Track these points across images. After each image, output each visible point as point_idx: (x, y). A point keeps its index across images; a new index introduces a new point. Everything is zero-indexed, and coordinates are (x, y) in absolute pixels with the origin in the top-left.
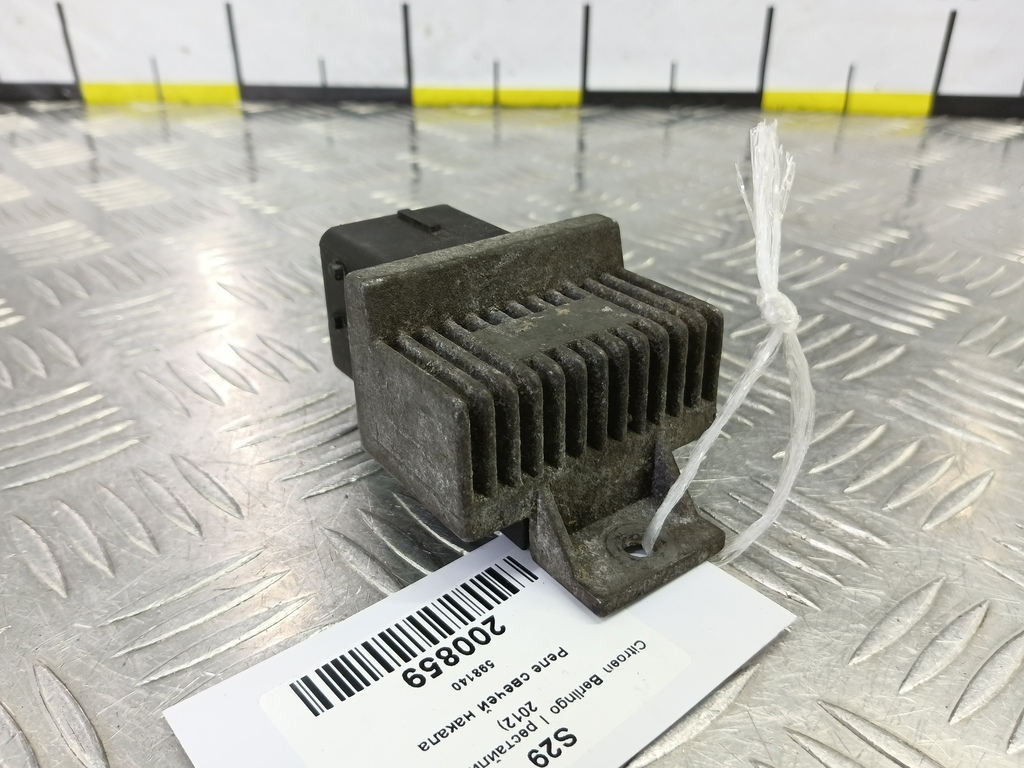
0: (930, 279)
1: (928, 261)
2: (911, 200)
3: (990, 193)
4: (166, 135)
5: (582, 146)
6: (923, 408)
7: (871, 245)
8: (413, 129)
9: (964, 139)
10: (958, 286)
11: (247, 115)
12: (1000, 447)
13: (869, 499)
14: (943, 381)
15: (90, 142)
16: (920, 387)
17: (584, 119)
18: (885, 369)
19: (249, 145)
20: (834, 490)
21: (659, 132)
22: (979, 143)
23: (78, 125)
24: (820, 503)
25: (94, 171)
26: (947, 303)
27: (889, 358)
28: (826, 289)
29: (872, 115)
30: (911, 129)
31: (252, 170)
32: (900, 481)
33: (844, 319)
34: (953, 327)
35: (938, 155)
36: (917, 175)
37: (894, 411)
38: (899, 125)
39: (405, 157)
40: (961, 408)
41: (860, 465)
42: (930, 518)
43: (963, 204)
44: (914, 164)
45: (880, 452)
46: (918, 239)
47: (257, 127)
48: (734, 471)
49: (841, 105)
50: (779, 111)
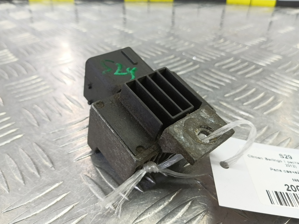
0: (271, 51)
1: (270, 46)
2: (268, 30)
3: (291, 28)
4: (53, 10)
5: (173, 13)
6: (266, 84)
7: (256, 42)
8: (124, 8)
9: (284, 13)
10: (278, 54)
11: (76, 4)
13: (250, 106)
14: (273, 78)
15: (30, 11)
16: (265, 79)
17: (175, 6)
18: (257, 75)
19: (76, 12)
20: (240, 104)
21: (196, 10)
22: (289, 15)
23: (27, 7)
24: (237, 107)
25: (32, 20)
26: (275, 58)
27: (258, 71)
28: (243, 53)
29: (258, 6)
30: (271, 10)
31: (77, 20)
32: (258, 102)
33: (246, 61)
34: (276, 65)
35: (277, 18)
36: (270, 24)
37: (258, 85)
38: (266, 9)
39: (122, 16)
41: (248, 98)
42: (265, 111)
43: (282, 31)
44: (269, 20)
45: (253, 95)
46: (269, 40)
47: (79, 8)
48: (214, 99)
49: (249, 3)
50: (232, 4)
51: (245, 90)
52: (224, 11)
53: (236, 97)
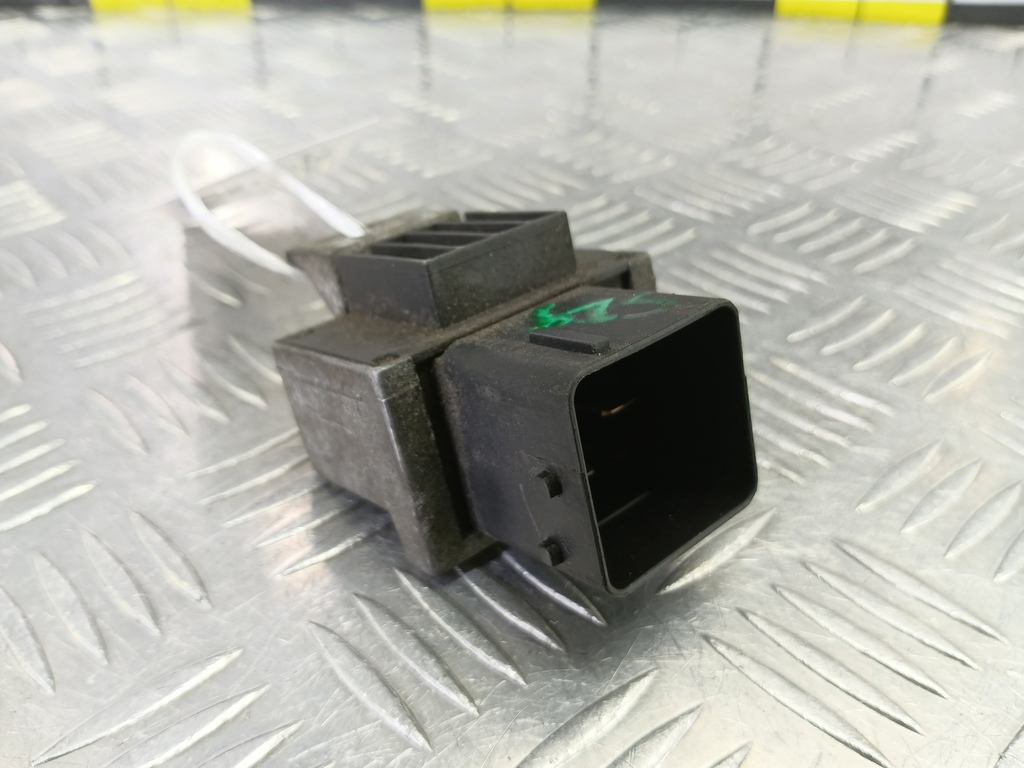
0: (938, 181)
2: (921, 105)
3: (999, 100)
4: (176, 41)
5: (594, 49)
6: (928, 295)
7: (882, 148)
8: (423, 34)
9: (975, 47)
10: (965, 188)
11: (257, 21)
12: (1000, 332)
13: (876, 376)
14: (948, 273)
15: (99, 46)
16: (925, 278)
17: (599, 25)
18: (895, 263)
19: (258, 47)
20: (844, 366)
21: (671, 38)
22: (990, 51)
23: (87, 32)
24: (832, 376)
25: (104, 78)
26: (954, 203)
27: (897, 251)
29: (890, 22)
31: (262, 75)
32: (904, 361)
33: (853, 216)
34: (959, 225)
35: (948, 64)
36: (927, 83)
37: (900, 298)
38: (912, 33)
39: (415, 59)
41: (869, 347)
42: (932, 390)
43: (972, 110)
44: (924, 72)
45: (888, 335)
47: (268, 33)
49: (853, 13)
50: (794, 17)
51: (858, 318)
52: (766, 42)
53: (826, 342)
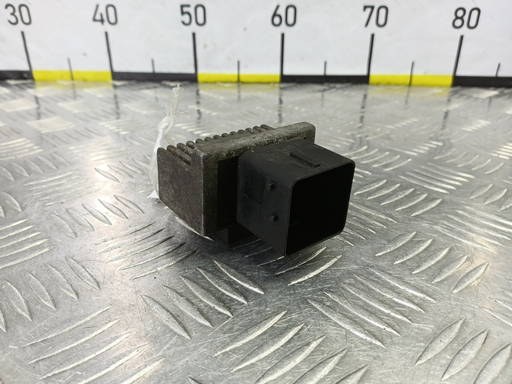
0: (453, 166)
1: (452, 157)
2: (444, 127)
3: (483, 123)
4: (75, 97)
5: (281, 102)
6: (451, 230)
7: (424, 149)
8: (198, 94)
9: (469, 97)
10: (467, 169)
11: (115, 87)
12: (492, 250)
13: (425, 277)
14: (462, 217)
15: (37, 99)
16: (449, 220)
17: (281, 89)
18: (433, 210)
19: (116, 99)
21: (319, 95)
22: (477, 99)
23: (30, 91)
24: (400, 279)
26: (462, 178)
28: (402, 171)
29: (423, 86)
30: (443, 93)
31: (118, 115)
32: (440, 267)
33: (410, 185)
34: (466, 189)
35: (456, 105)
36: (446, 115)
37: (437, 232)
38: (437, 91)
39: (194, 107)
40: (471, 230)
41: (420, 260)
42: (456, 287)
43: (470, 128)
44: (445, 110)
45: (429, 253)
46: (448, 146)
47: (119, 92)
48: (355, 263)
49: (408, 82)
50: (378, 84)
52: (365, 96)
53: (397, 258)
